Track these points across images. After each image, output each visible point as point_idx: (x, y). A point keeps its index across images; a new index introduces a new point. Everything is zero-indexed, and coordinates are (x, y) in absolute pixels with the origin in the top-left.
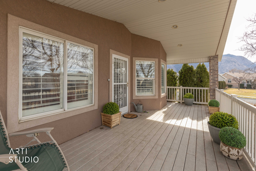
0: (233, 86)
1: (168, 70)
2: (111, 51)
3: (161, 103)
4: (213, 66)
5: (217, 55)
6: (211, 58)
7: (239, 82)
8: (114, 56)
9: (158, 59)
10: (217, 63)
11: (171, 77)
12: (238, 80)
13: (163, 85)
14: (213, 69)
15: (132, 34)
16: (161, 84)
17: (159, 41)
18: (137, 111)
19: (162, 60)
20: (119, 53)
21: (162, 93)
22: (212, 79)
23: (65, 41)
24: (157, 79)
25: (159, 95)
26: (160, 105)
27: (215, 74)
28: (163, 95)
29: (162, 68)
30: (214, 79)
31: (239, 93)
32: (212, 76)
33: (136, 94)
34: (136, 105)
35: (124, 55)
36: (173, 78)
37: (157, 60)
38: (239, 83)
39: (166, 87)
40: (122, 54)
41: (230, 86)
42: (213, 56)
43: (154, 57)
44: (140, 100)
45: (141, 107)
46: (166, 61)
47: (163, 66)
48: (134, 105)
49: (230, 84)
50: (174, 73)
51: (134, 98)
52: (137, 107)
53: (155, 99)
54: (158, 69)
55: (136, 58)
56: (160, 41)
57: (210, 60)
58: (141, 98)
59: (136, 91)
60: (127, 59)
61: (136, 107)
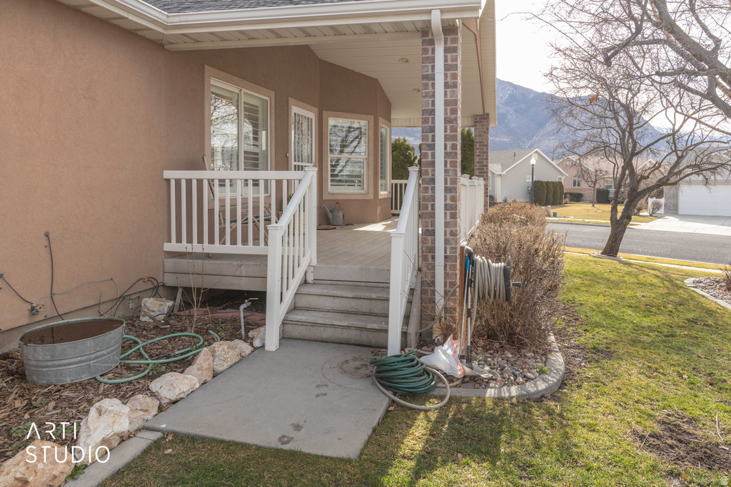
0: (584, 198)
1: (396, 142)
2: (291, 100)
3: (379, 210)
4: (481, 136)
5: (488, 115)
6: (476, 119)
7: (595, 184)
8: (295, 110)
9: (373, 117)
10: (487, 129)
11: (401, 157)
12: (590, 177)
13: (383, 177)
14: (481, 142)
15: (320, 60)
16: (380, 175)
17: (376, 78)
18: (331, 221)
19: (381, 120)
20: (301, 103)
21: (382, 190)
22: (478, 162)
23: (241, 90)
24: (372, 159)
25: (376, 193)
26: (378, 213)
27: (484, 152)
28: (383, 194)
29: (382, 136)
30: (481, 162)
31: (589, 213)
32: (479, 156)
33: (329, 190)
34: (331, 212)
35: (309, 107)
36: (406, 160)
37: (371, 118)
38: (593, 185)
39: (389, 181)
40: (305, 105)
41: (577, 198)
42: (480, 116)
43: (366, 113)
44: (337, 202)
45: (341, 214)
46: (389, 120)
47: (383, 131)
48: (326, 211)
49: (576, 190)
50: (408, 148)
51: (325, 197)
52: (333, 215)
53: (368, 201)
54: (373, 137)
55: (330, 112)
56: (377, 80)
57: (475, 122)
58: (340, 198)
59: (329, 183)
60: (312, 115)
61: (330, 215)
